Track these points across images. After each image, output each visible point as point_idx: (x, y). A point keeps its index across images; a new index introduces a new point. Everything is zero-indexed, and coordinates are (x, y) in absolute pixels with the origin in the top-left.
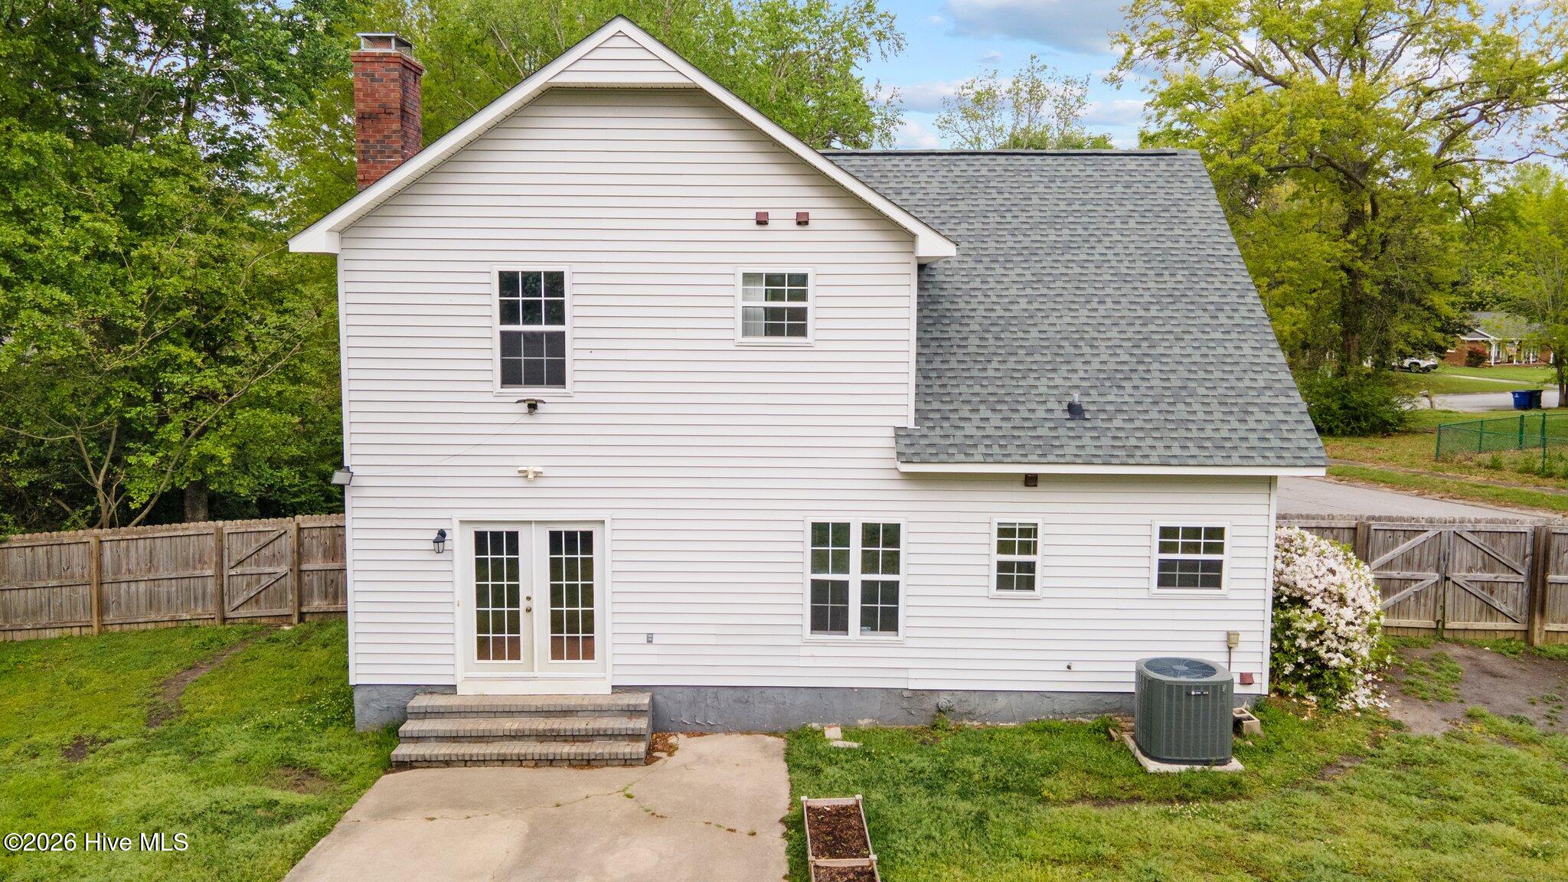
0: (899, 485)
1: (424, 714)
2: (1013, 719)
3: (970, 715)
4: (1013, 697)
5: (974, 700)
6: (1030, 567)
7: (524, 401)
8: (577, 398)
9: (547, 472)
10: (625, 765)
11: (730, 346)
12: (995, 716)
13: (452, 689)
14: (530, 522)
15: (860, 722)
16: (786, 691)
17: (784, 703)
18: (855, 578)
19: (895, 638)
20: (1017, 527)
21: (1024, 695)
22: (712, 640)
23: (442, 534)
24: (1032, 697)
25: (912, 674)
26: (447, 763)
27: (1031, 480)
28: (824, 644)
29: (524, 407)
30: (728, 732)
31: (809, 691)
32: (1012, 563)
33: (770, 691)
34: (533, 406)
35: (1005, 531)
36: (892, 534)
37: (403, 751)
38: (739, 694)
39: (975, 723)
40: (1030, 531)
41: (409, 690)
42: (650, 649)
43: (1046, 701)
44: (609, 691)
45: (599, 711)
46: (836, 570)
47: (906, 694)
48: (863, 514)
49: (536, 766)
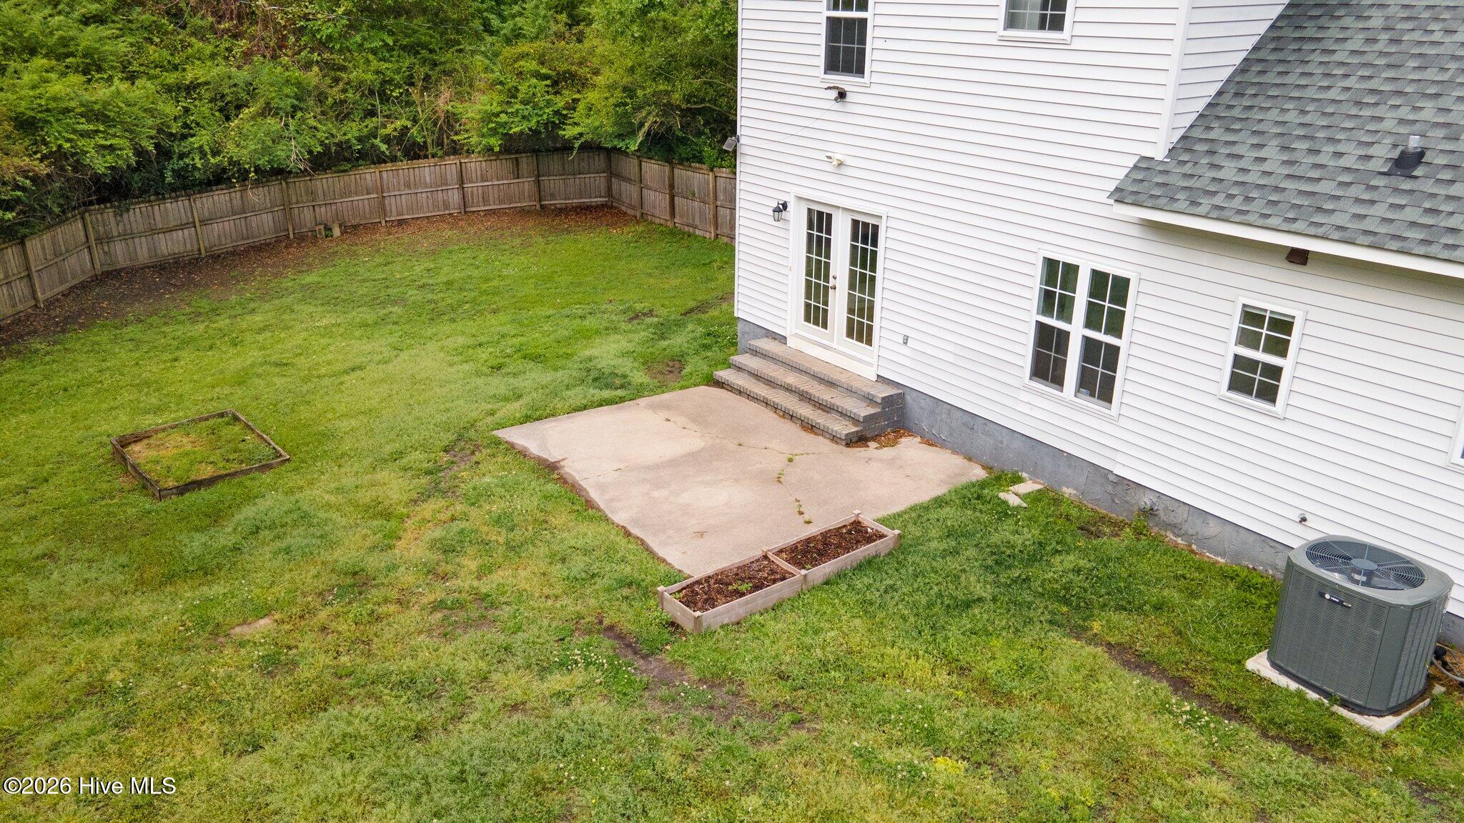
0: (1135, 231)
1: (755, 352)
2: (1222, 555)
3: (1173, 527)
4: (1228, 528)
5: (1181, 515)
6: (1275, 372)
7: (837, 88)
8: (874, 89)
9: (849, 161)
10: (832, 440)
11: (992, 39)
12: (1203, 541)
13: (783, 339)
14: (839, 207)
15: (1065, 489)
16: (1005, 430)
17: (1002, 442)
18: (1077, 330)
19: (1107, 411)
20: (1268, 315)
21: (1242, 531)
22: (950, 358)
23: (785, 206)
24: (1252, 538)
25: (1119, 458)
26: (740, 392)
27: (1298, 257)
28: (1041, 394)
29: (834, 94)
30: (955, 452)
31: (1024, 438)
32: (1257, 362)
33: (991, 425)
34: (842, 95)
35: (1251, 317)
36: (1121, 286)
37: (724, 374)
38: (966, 418)
39: (1179, 540)
40: (1283, 325)
41: (764, 331)
42: (903, 350)
43: (1268, 549)
44: (874, 378)
45: (850, 391)
46: (1060, 317)
47: (1111, 478)
48: (1092, 257)
49: (783, 417)
